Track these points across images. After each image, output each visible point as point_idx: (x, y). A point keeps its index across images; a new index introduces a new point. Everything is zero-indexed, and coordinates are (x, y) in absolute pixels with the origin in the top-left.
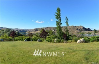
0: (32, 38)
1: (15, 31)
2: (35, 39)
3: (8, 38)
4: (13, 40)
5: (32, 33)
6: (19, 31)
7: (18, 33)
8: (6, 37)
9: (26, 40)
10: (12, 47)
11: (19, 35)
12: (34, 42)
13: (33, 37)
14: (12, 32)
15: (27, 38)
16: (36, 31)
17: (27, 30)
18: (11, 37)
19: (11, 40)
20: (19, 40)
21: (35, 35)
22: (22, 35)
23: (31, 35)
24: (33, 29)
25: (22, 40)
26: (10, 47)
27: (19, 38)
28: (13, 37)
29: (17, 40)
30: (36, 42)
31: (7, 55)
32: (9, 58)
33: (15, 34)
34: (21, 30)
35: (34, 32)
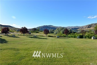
0: (85, 35)
1: (68, 29)
2: (88, 36)
3: (62, 35)
4: (66, 37)
5: (85, 29)
6: (71, 29)
7: (71, 30)
8: (61, 34)
9: (79, 38)
10: (67, 43)
11: (71, 32)
12: (88, 40)
13: (87, 34)
14: (65, 30)
15: (80, 35)
16: (89, 27)
17: (79, 27)
18: (65, 35)
19: (64, 37)
20: (72, 37)
21: (89, 32)
22: (74, 33)
23: (83, 32)
24: (85, 26)
25: (75, 37)
26: (65, 43)
27: (72, 35)
28: (66, 35)
29: (70, 37)
30: (90, 39)
31: (64, 49)
32: (65, 52)
33: (68, 32)
34: (73, 28)
35: (86, 29)
